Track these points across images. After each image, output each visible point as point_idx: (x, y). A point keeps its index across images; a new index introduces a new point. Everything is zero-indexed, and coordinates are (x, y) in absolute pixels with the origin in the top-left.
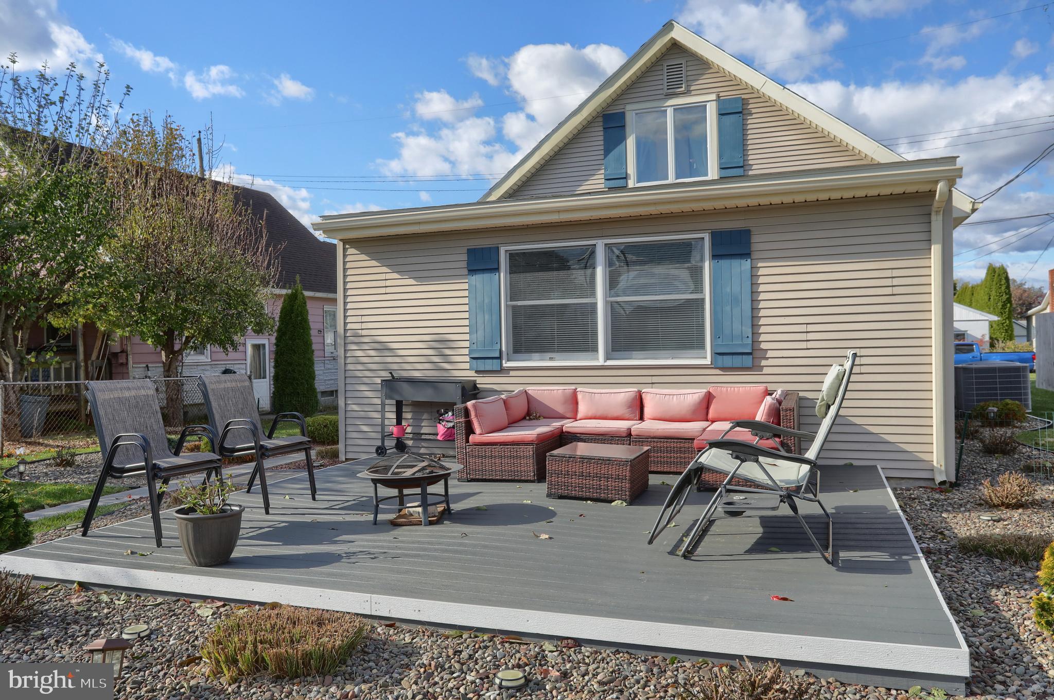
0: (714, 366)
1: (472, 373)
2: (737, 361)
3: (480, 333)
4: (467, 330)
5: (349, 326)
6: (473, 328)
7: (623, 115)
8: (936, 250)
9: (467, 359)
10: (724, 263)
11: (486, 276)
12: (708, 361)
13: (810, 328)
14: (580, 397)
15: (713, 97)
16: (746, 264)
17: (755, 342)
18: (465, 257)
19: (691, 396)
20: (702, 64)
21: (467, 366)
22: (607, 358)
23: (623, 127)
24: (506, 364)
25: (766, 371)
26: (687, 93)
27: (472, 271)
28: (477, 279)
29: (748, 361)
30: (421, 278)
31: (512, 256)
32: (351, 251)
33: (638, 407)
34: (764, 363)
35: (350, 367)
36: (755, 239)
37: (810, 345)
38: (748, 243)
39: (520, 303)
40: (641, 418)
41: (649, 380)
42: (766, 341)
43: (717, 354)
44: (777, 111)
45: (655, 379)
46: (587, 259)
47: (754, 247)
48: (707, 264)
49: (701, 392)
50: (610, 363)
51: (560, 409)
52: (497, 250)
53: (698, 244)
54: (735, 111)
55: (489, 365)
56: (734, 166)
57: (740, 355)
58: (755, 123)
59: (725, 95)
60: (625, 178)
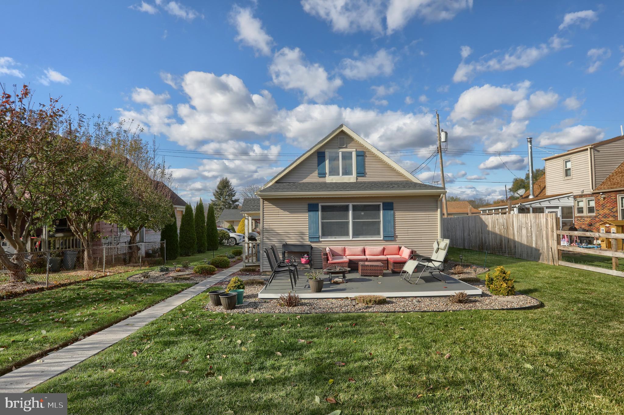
0: (384, 240)
1: (309, 242)
2: (390, 239)
3: (312, 230)
4: (308, 229)
5: (264, 227)
6: (310, 229)
7: (324, 152)
8: (439, 210)
9: (308, 238)
10: (386, 211)
11: (314, 212)
12: (382, 239)
13: (409, 230)
14: (347, 249)
15: (355, 150)
16: (392, 212)
17: (395, 233)
18: (307, 206)
19: (379, 248)
20: (351, 139)
21: (308, 240)
22: (353, 238)
23: (325, 157)
24: (321, 240)
25: (397, 241)
26: (346, 147)
27: (309, 211)
28: (311, 213)
29: (393, 238)
30: (292, 211)
31: (322, 207)
32: (265, 202)
33: (364, 252)
34: (397, 239)
35: (264, 240)
36: (394, 205)
37: (409, 234)
38: (393, 206)
39: (325, 221)
40: (365, 255)
41: (365, 244)
42: (397, 233)
43: (384, 237)
45: (367, 244)
46: (346, 208)
47: (394, 207)
48: (382, 211)
49: (381, 247)
50: (354, 239)
51: (340, 253)
52: (318, 205)
53: (379, 206)
54: (362, 155)
55: (315, 240)
56: (361, 173)
57: (390, 237)
58: (368, 160)
59: (359, 150)
60: (325, 174)
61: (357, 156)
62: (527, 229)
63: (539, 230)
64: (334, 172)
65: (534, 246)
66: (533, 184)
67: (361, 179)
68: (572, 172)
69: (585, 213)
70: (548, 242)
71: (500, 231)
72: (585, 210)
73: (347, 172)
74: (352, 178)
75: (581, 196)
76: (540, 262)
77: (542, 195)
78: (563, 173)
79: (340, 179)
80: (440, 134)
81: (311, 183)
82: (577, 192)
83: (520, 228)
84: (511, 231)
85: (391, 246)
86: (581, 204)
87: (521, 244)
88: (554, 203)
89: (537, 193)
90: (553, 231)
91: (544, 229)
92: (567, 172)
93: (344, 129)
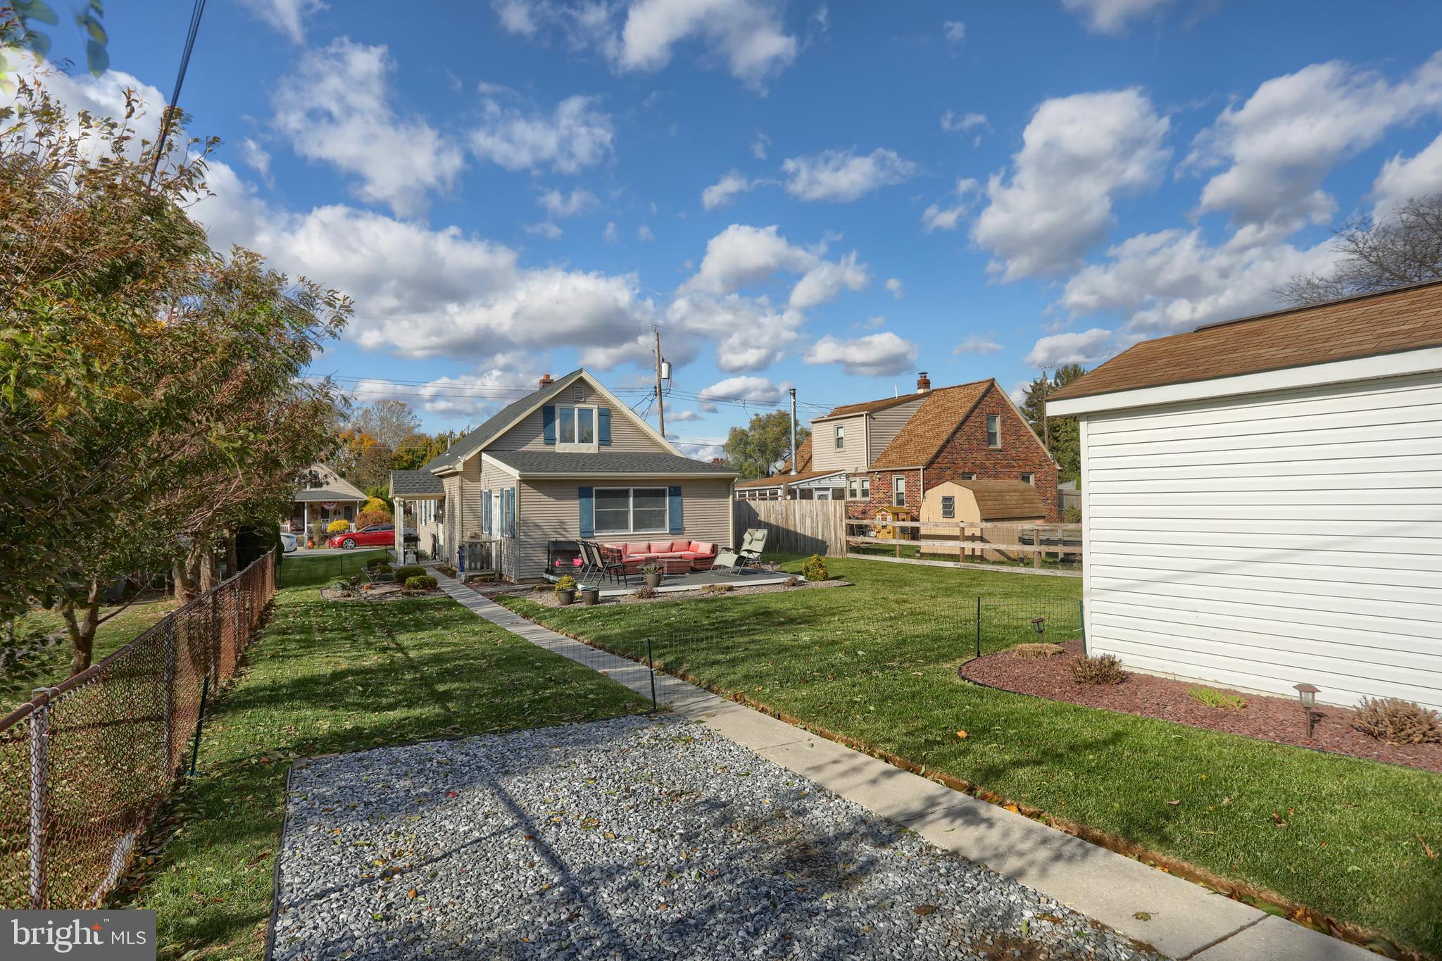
0: (670, 533)
1: (580, 537)
3: (584, 522)
4: (579, 519)
6: (581, 518)
7: (553, 409)
8: (731, 497)
9: (578, 531)
10: (673, 497)
11: (587, 498)
12: (668, 531)
13: (698, 520)
15: (596, 406)
16: (679, 498)
17: (683, 524)
18: (578, 490)
19: (667, 544)
20: (592, 390)
21: (578, 534)
22: (634, 531)
23: (554, 414)
24: (595, 534)
25: (689, 534)
26: (585, 402)
27: (580, 496)
28: (583, 500)
29: (681, 531)
30: (557, 498)
31: (597, 491)
32: (522, 484)
33: (649, 548)
34: (685, 532)
35: (521, 537)
36: (685, 489)
37: (697, 526)
38: (680, 491)
39: (600, 510)
40: (650, 552)
41: (649, 538)
42: (686, 523)
43: (671, 529)
44: (624, 418)
45: (651, 538)
46: (626, 494)
47: (684, 492)
49: (670, 542)
50: (635, 533)
52: (591, 489)
53: (664, 491)
54: (606, 414)
55: (588, 535)
56: (605, 440)
57: (677, 530)
58: (614, 421)
59: (601, 406)
60: (554, 439)
61: (600, 415)
62: (812, 518)
63: (827, 520)
64: (568, 438)
65: (820, 538)
66: (796, 454)
67: (604, 449)
68: (845, 442)
69: (859, 498)
70: (836, 533)
71: (777, 521)
72: (859, 493)
73: (586, 438)
74: (592, 448)
75: (855, 475)
76: (827, 555)
77: (806, 470)
78: (834, 443)
79: (576, 447)
80: (660, 366)
81: (530, 452)
82: (850, 470)
83: (803, 517)
84: (791, 522)
85: (680, 541)
86: (855, 486)
87: (804, 536)
88: (825, 483)
89: (800, 468)
90: (841, 521)
91: (832, 518)
92: (839, 443)
93: (584, 375)
